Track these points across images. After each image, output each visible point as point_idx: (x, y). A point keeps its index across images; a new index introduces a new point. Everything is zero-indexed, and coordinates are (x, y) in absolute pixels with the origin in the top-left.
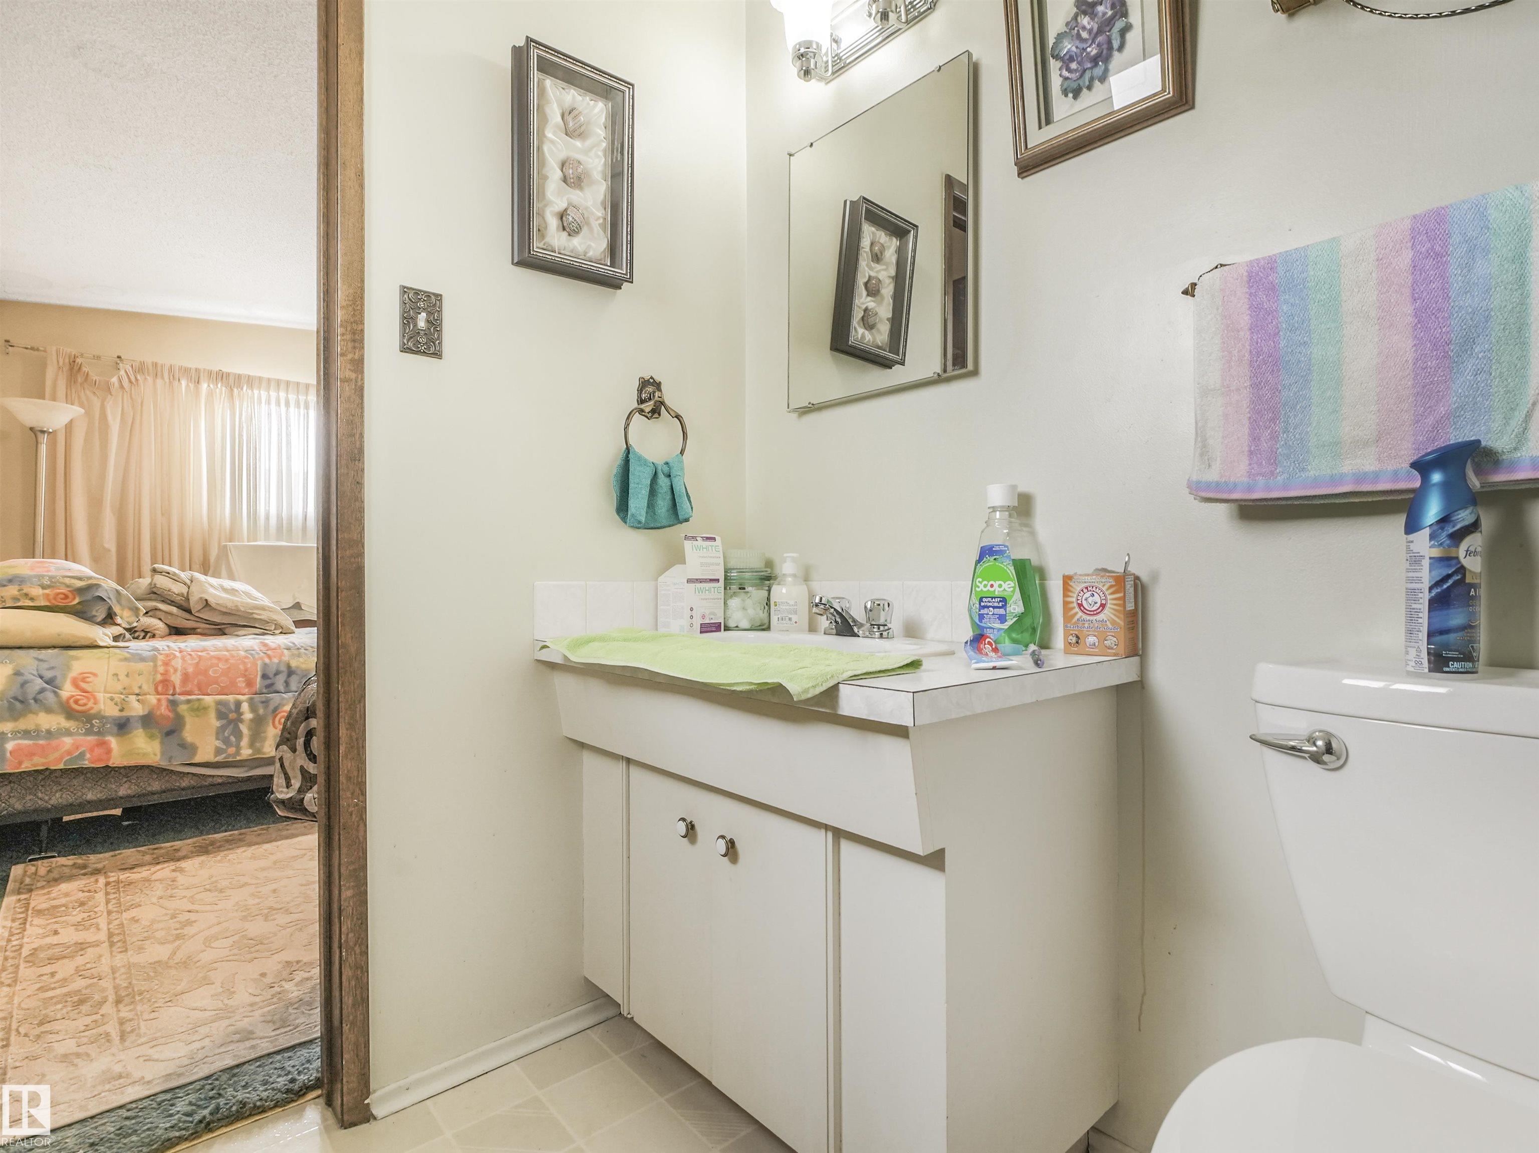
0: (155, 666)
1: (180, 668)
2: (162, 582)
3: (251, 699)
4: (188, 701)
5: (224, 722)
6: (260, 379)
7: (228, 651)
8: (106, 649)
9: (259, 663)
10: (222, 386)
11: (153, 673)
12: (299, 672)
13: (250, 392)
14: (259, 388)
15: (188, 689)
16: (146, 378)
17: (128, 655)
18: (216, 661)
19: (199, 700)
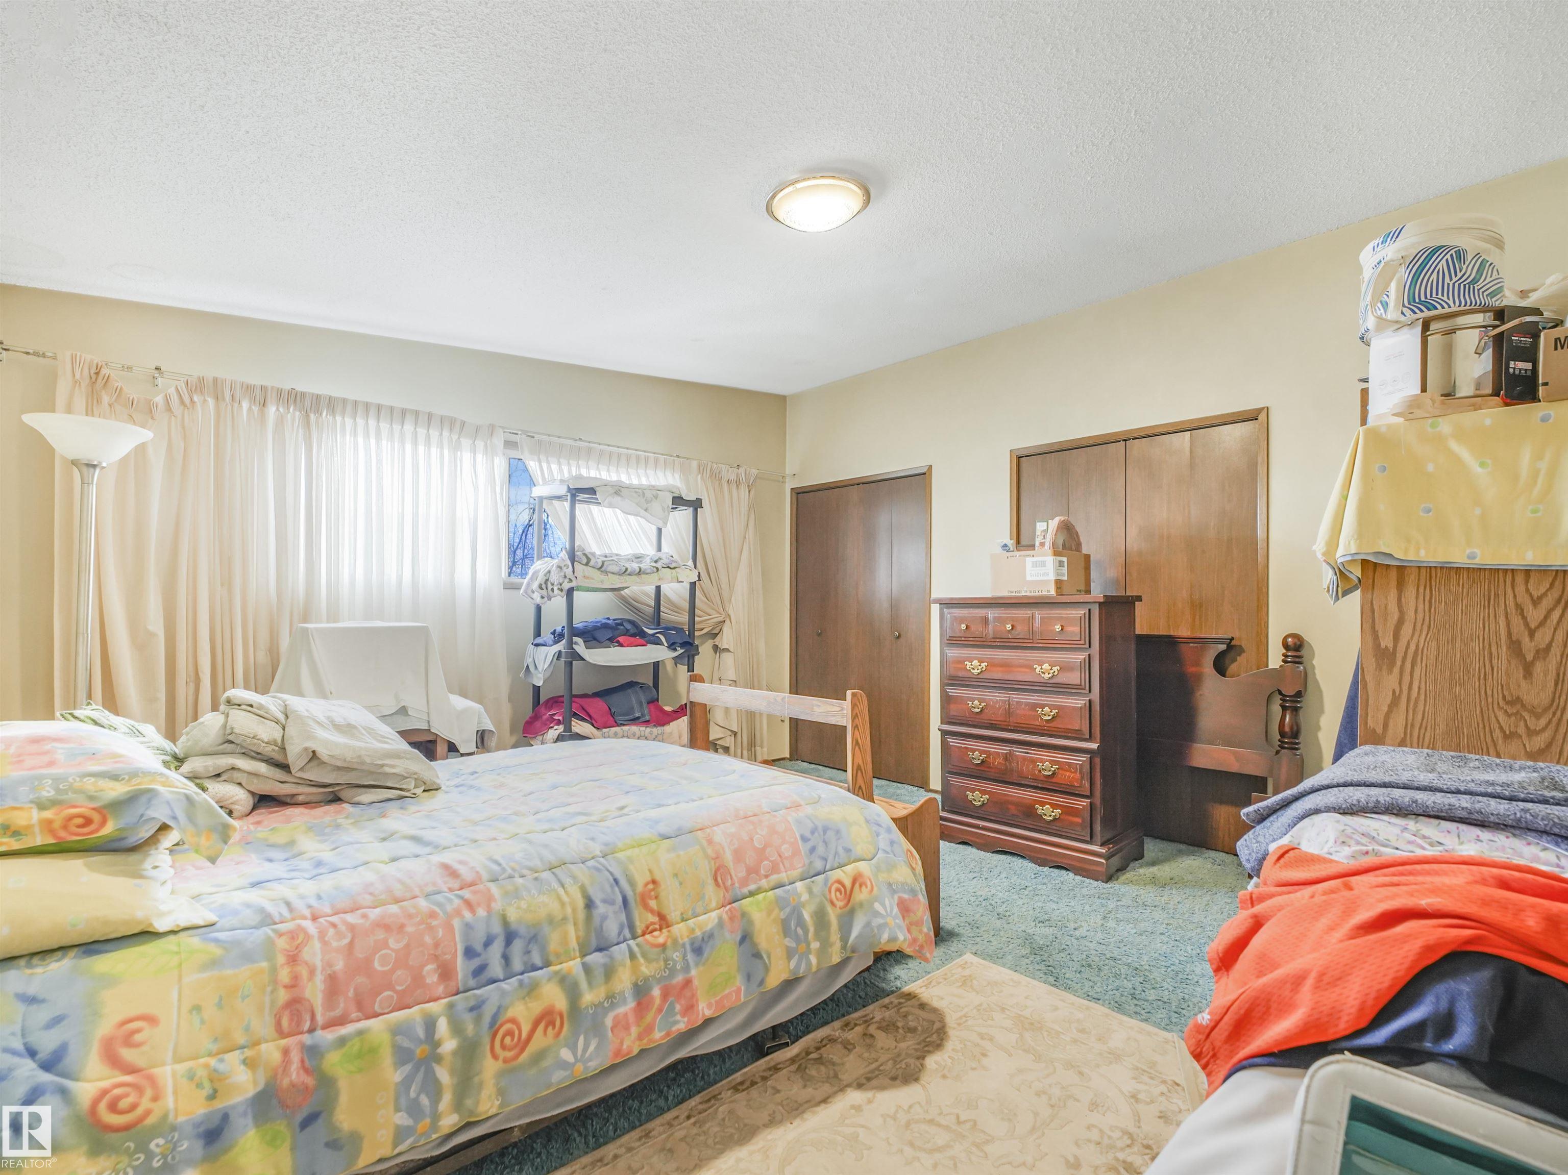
0: (274, 970)
1: (319, 964)
2: (242, 722)
3: (451, 1006)
4: (342, 1042)
5: (408, 1068)
6: (344, 401)
7: (397, 901)
8: (172, 938)
9: (457, 923)
10: (294, 410)
11: (269, 989)
12: (522, 930)
13: (331, 418)
14: (343, 415)
15: (338, 1012)
16: (205, 400)
17: (217, 951)
18: (381, 935)
19: (360, 1033)
